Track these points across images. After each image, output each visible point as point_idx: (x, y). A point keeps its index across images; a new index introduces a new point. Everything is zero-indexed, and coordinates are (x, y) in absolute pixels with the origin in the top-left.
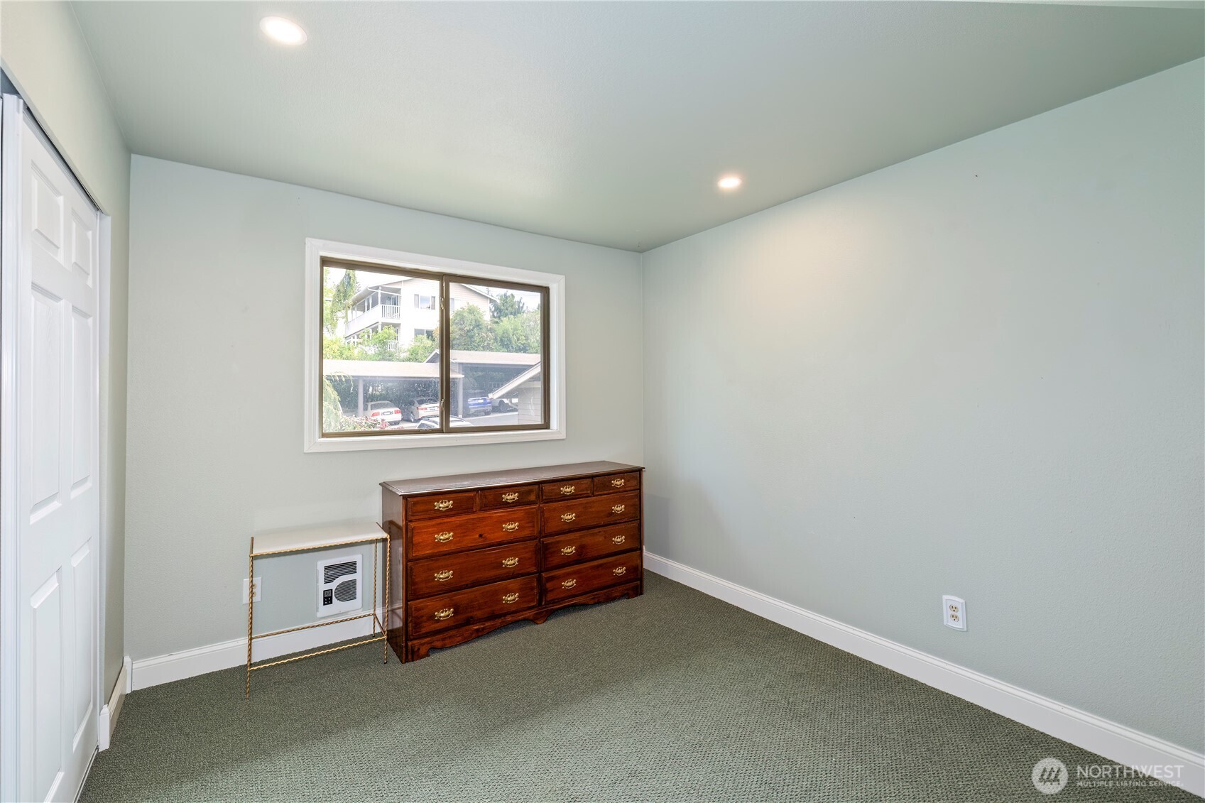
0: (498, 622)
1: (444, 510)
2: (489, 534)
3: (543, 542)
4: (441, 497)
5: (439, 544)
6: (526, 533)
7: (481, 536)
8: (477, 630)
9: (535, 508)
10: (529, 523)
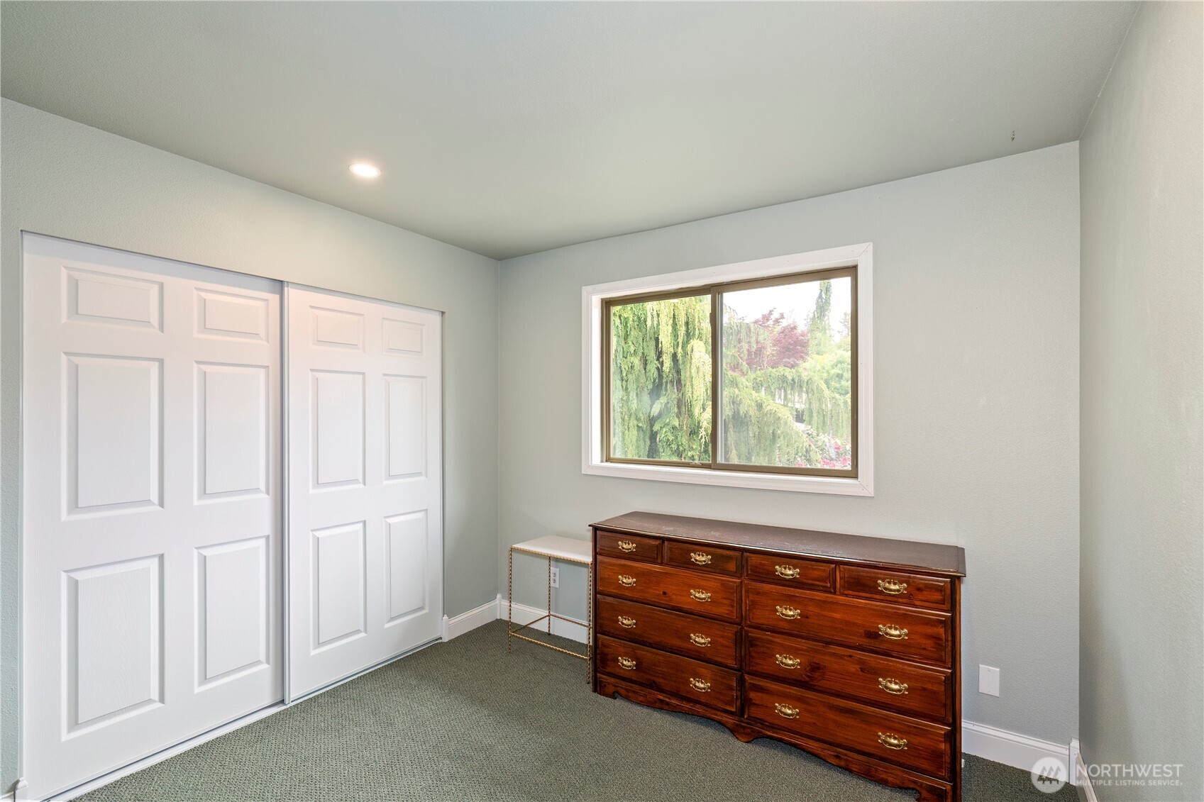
0: (687, 706)
1: (627, 551)
2: (676, 595)
3: (747, 632)
4: (624, 536)
5: (620, 587)
6: (722, 610)
7: (664, 593)
8: (661, 701)
9: (735, 582)
10: (725, 599)
